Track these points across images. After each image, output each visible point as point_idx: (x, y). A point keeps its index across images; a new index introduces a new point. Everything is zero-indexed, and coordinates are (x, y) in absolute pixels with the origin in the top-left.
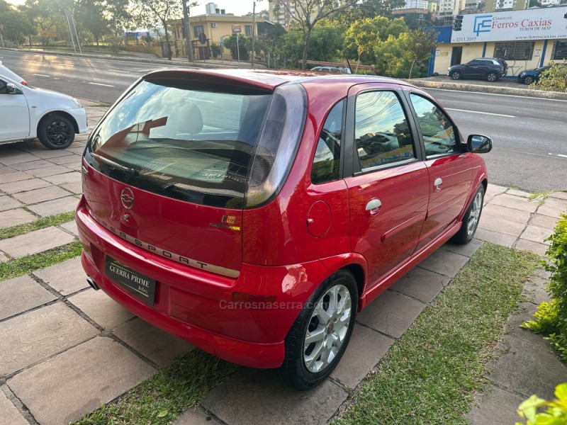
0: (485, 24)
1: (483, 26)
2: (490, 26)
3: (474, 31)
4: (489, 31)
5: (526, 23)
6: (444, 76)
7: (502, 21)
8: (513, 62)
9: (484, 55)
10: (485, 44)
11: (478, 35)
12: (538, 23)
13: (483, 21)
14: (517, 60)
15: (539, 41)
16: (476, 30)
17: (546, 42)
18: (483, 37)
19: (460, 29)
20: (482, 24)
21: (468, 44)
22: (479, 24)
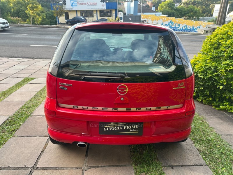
0: (75, 3)
1: (74, 4)
2: (77, 4)
3: (71, 6)
4: (77, 6)
5: (89, 3)
6: (64, 24)
7: (81, 2)
8: (88, 18)
9: (77, 15)
10: (77, 11)
11: (73, 7)
12: (93, 4)
13: (74, 2)
14: (89, 17)
15: (95, 10)
16: (72, 5)
17: (97, 11)
18: (75, 8)
19: (66, 5)
20: (74, 3)
21: (70, 11)
22: (73, 3)
